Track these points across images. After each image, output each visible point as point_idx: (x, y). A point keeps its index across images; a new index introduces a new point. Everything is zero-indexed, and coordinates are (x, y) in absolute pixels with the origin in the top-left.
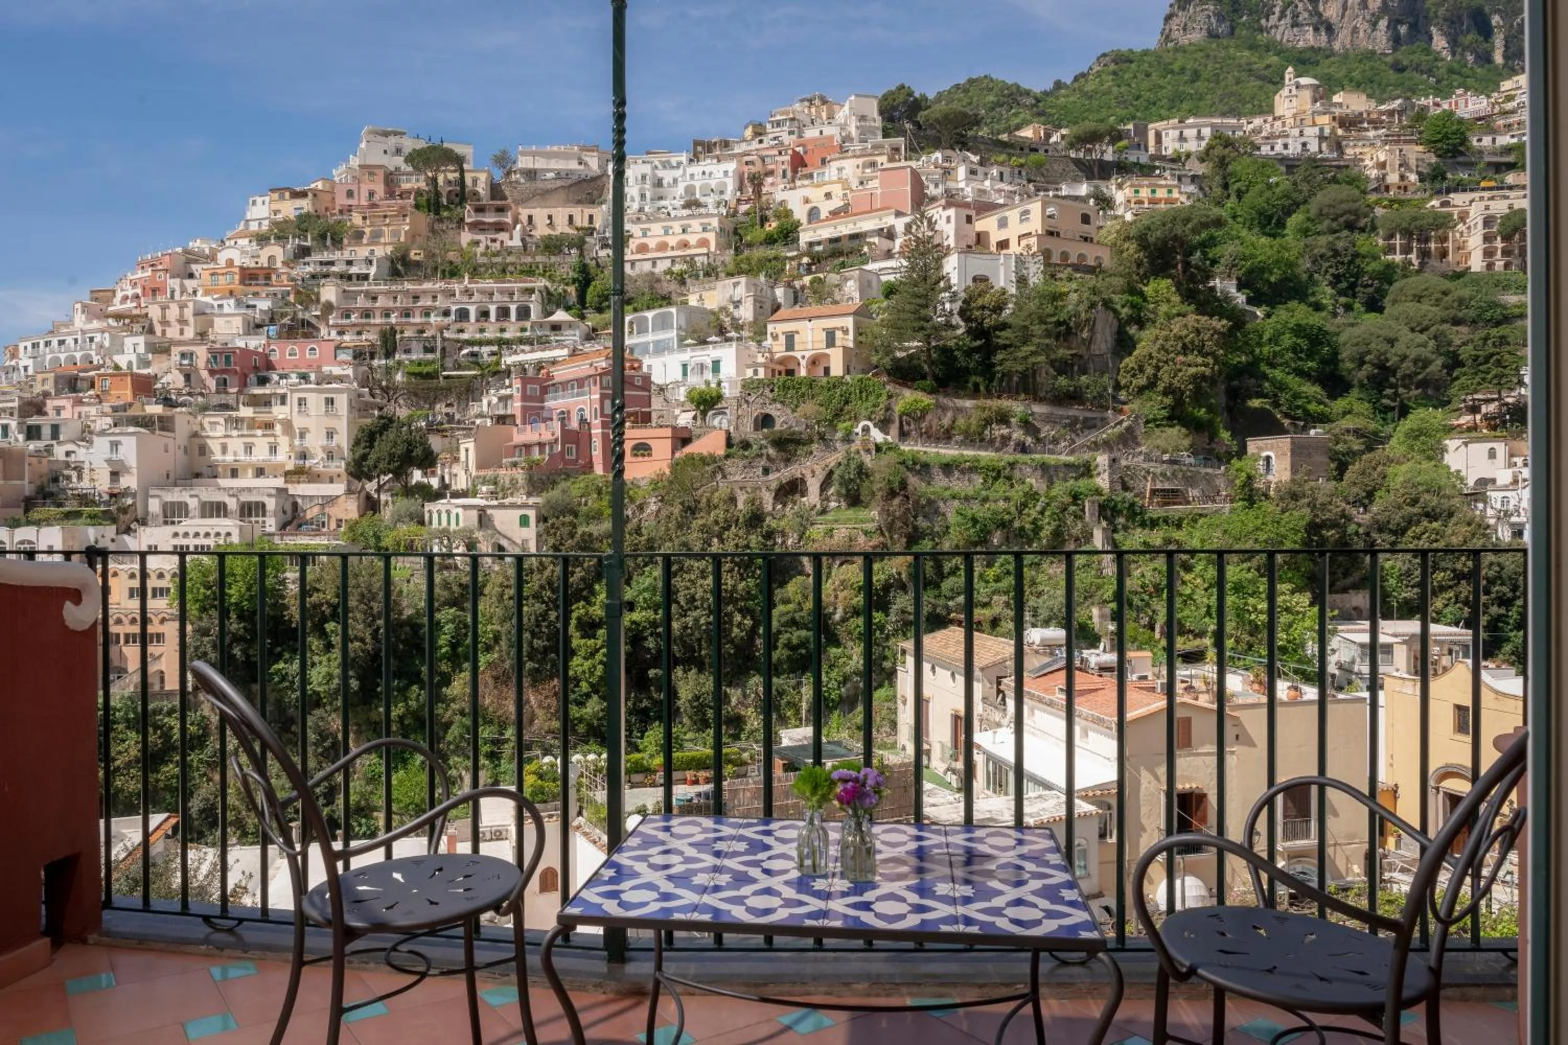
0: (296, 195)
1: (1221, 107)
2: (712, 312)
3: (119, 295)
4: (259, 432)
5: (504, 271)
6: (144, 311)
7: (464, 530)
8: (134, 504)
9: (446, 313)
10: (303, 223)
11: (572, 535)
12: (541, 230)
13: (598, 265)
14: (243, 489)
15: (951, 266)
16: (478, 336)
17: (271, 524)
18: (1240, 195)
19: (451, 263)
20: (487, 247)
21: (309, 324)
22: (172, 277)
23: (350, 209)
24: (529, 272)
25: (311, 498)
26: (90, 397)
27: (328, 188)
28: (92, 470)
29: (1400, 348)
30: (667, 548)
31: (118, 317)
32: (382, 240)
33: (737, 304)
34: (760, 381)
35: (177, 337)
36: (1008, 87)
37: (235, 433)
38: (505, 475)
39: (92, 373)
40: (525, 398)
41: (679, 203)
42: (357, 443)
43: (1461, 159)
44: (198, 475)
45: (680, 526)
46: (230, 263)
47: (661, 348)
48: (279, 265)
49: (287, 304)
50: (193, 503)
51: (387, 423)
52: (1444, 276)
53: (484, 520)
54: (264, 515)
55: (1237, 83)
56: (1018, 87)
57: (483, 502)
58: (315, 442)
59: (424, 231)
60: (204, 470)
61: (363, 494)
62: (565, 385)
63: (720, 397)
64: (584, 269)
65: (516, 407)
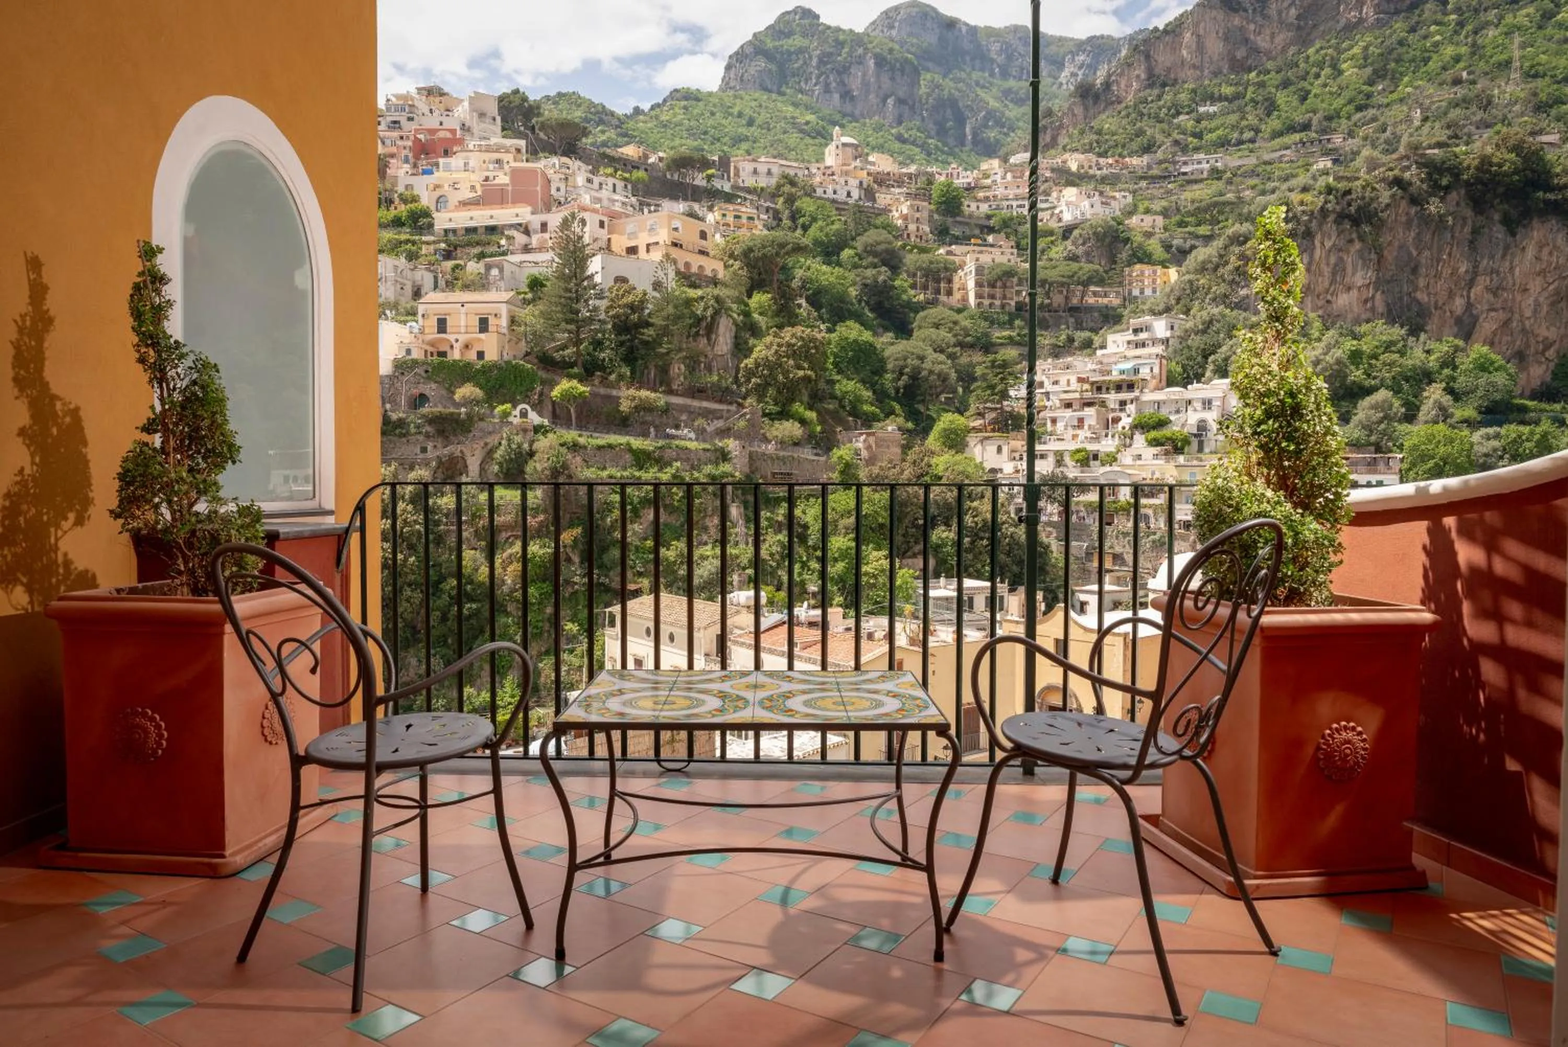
1: (772, 151)
15: (595, 265)
18: (805, 228)
29: (927, 365)
34: (414, 360)
36: (595, 106)
43: (958, 219)
52: (951, 309)
55: (785, 132)
56: (604, 107)
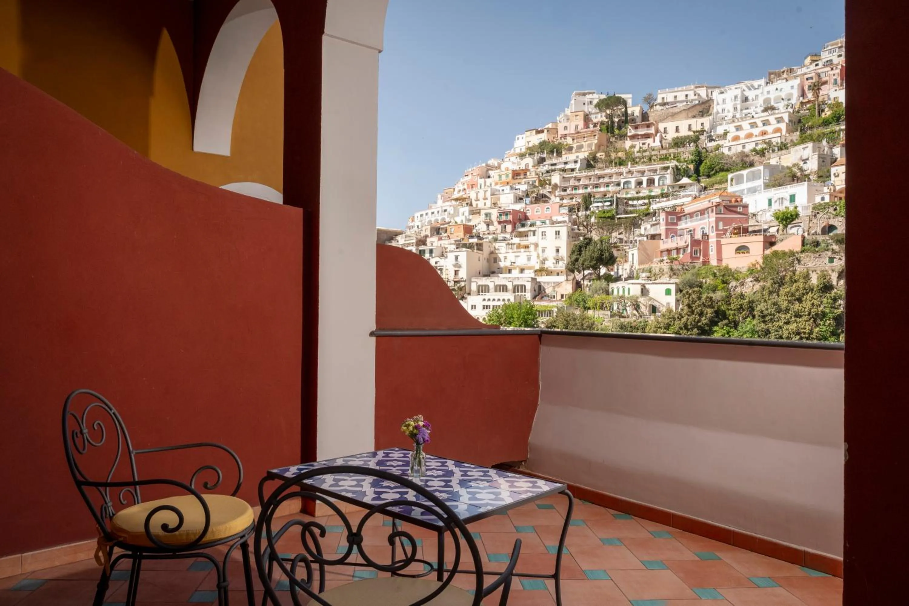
0: (538, 132)
2: (788, 168)
3: (456, 190)
4: (522, 250)
5: (650, 159)
6: (468, 195)
7: (633, 297)
8: (465, 286)
9: (618, 184)
10: (543, 145)
11: (699, 298)
12: (671, 135)
13: (707, 151)
14: (515, 278)
16: (636, 195)
17: (528, 296)
19: (620, 158)
20: (641, 148)
21: (546, 196)
22: (481, 178)
23: (565, 136)
24: (665, 158)
25: (548, 283)
26: (445, 237)
27: (554, 127)
28: (447, 270)
30: (761, 307)
31: (456, 200)
32: (583, 150)
33: (805, 161)
34: (826, 204)
35: (483, 207)
37: (511, 251)
38: (656, 267)
39: (446, 226)
40: (667, 224)
41: (760, 109)
42: (573, 252)
44: (493, 273)
45: (771, 293)
46: (507, 169)
47: (753, 191)
48: (530, 167)
49: (535, 186)
50: (492, 286)
51: (589, 241)
53: (644, 292)
54: (525, 292)
57: (643, 282)
58: (551, 254)
59: (605, 142)
60: (496, 270)
61: (575, 281)
62: (691, 215)
63: (797, 215)
64: (699, 154)
65: (662, 229)
